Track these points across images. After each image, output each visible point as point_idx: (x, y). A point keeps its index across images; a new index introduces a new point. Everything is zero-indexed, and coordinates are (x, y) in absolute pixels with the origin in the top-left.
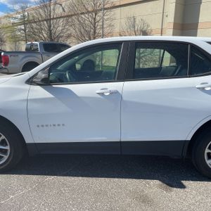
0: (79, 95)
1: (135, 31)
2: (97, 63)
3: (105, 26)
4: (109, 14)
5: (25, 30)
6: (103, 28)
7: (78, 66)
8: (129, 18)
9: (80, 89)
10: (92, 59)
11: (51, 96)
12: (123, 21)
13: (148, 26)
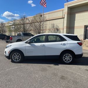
0: (36, 45)
1: (54, 29)
2: (41, 39)
3: (44, 27)
4: (45, 23)
5: (14, 28)
6: (43, 28)
7: (35, 40)
9: (36, 44)
10: (39, 38)
11: (30, 45)
12: (50, 25)
13: (58, 27)
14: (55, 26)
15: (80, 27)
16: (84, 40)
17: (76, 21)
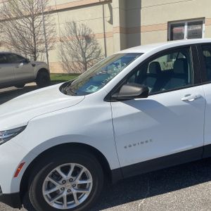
1: (77, 36)
3: (47, 31)
6: (45, 33)
8: (68, 23)
12: (62, 26)
13: (90, 31)
14: (78, 27)
15: (155, 28)
16: (168, 61)
17: (142, 12)
